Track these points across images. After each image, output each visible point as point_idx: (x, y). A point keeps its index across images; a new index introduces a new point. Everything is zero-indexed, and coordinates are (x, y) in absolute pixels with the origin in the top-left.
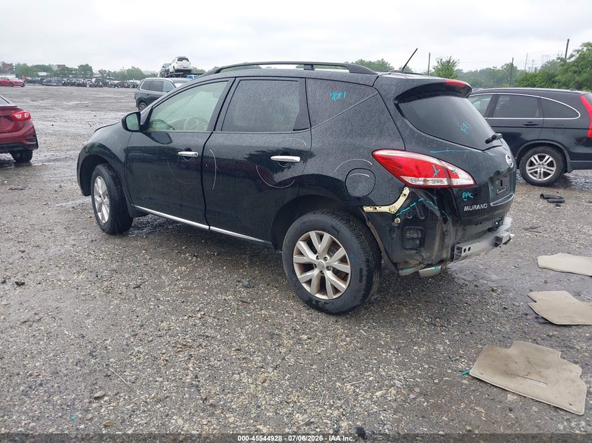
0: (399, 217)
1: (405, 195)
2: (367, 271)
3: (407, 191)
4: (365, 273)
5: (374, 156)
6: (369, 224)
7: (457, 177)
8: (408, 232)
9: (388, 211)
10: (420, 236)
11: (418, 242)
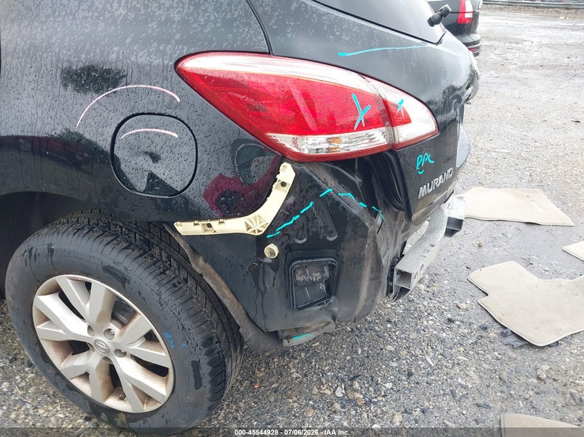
0: (273, 240)
1: (283, 184)
2: (210, 363)
3: (287, 173)
4: (205, 370)
5: (182, 74)
6: (199, 265)
7: (407, 120)
8: (300, 272)
9: (243, 230)
10: (327, 274)
11: (322, 287)
